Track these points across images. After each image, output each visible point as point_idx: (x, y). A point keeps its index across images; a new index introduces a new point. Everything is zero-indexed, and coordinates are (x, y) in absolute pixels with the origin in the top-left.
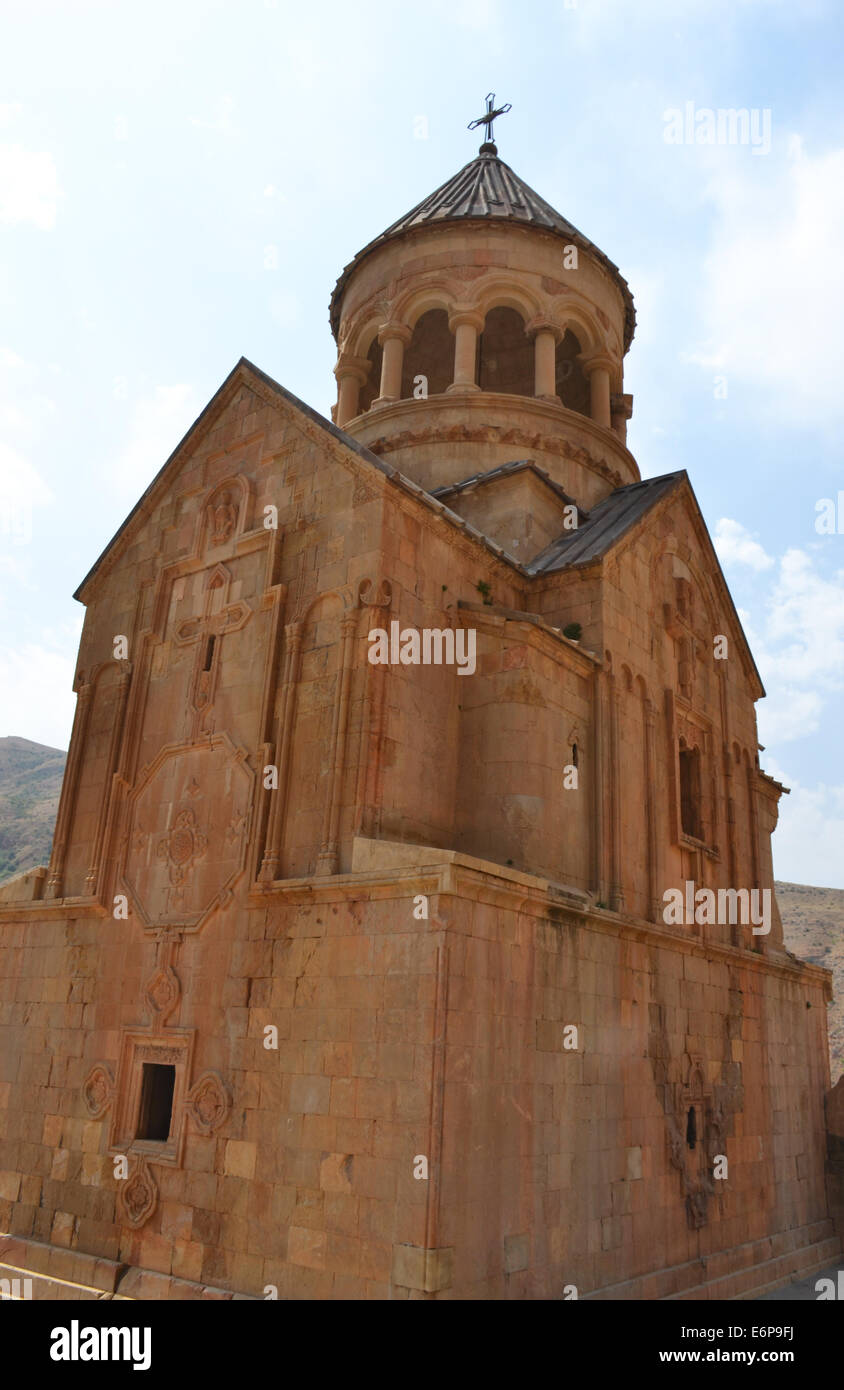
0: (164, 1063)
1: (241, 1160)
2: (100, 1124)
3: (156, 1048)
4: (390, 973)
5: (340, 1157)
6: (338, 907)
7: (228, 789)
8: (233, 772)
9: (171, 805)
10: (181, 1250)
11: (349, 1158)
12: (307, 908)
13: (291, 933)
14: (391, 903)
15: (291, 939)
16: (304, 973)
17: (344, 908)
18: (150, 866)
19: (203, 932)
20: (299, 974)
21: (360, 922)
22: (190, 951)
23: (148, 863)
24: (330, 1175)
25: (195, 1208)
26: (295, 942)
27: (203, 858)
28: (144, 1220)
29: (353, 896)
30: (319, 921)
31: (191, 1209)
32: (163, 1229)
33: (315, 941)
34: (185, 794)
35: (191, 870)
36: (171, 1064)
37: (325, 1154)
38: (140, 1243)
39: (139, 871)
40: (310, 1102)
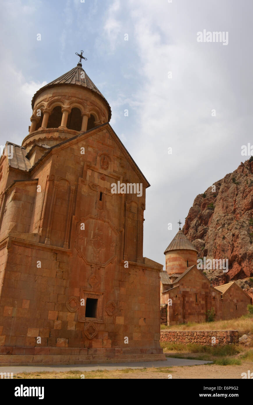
0: (95, 298)
1: (120, 320)
2: (74, 314)
3: (91, 294)
4: (151, 284)
5: (143, 319)
6: (140, 269)
7: (110, 235)
8: (111, 231)
9: (92, 232)
10: (105, 342)
11: (145, 319)
12: (133, 268)
13: (130, 273)
14: (151, 271)
15: (129, 274)
16: (133, 282)
17: (141, 270)
18: (86, 245)
19: (106, 267)
20: (132, 282)
21: (145, 274)
22: (102, 272)
23: (85, 245)
24: (141, 322)
25: (108, 332)
26: (131, 275)
27: (105, 249)
28: (94, 336)
29: (143, 268)
30: (136, 272)
31: (107, 332)
32: (99, 338)
33: (136, 276)
34: (97, 231)
35: (101, 251)
36: (97, 298)
37: (140, 318)
38: (92, 342)
39: (82, 246)
40: (136, 308)
